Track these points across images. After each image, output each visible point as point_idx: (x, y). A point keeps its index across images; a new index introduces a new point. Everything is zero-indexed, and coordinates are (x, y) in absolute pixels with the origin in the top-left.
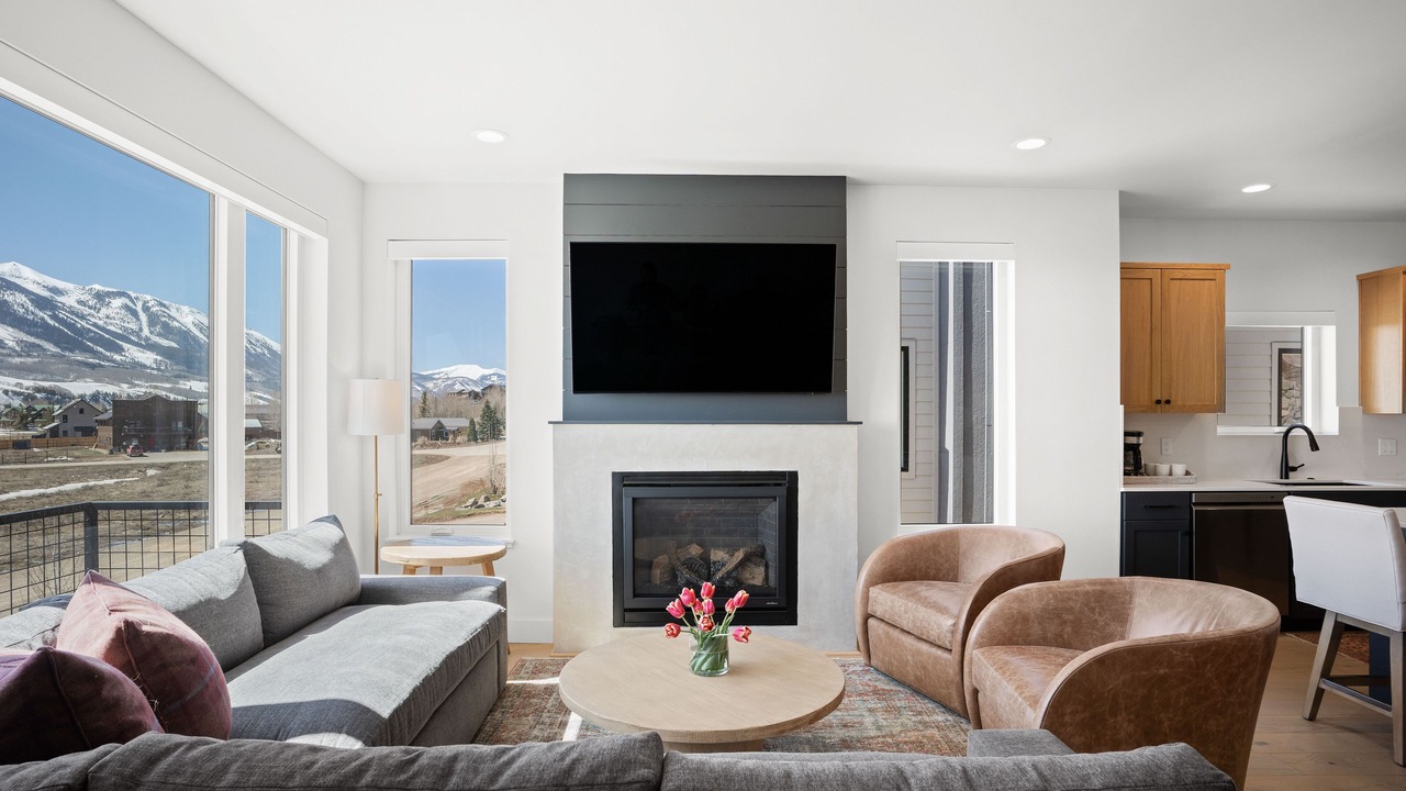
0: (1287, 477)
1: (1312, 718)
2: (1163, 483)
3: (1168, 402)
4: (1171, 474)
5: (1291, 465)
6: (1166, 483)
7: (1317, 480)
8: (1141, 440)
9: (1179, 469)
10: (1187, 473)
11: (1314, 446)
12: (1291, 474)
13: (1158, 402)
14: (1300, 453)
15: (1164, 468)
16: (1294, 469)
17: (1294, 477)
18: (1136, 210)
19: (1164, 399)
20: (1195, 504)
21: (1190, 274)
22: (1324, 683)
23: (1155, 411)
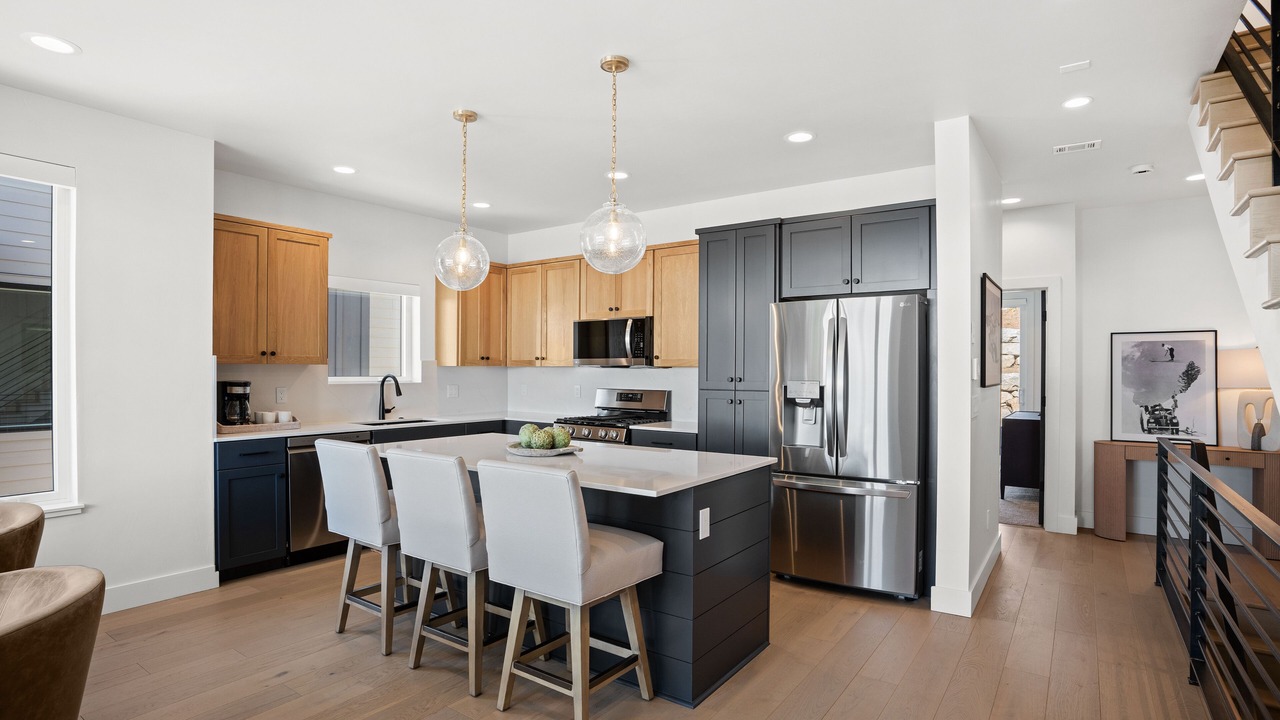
0: (384, 418)
1: (342, 631)
2: (267, 430)
3: (273, 354)
4: (277, 421)
5: (386, 408)
6: (270, 429)
7: (406, 419)
8: (248, 390)
9: (284, 416)
10: (294, 420)
11: (399, 393)
12: (387, 415)
13: (263, 353)
14: (392, 399)
15: (269, 416)
16: (389, 411)
17: (389, 418)
18: (230, 164)
19: (270, 351)
20: (291, 448)
21: (296, 237)
22: (349, 599)
23: (261, 362)
